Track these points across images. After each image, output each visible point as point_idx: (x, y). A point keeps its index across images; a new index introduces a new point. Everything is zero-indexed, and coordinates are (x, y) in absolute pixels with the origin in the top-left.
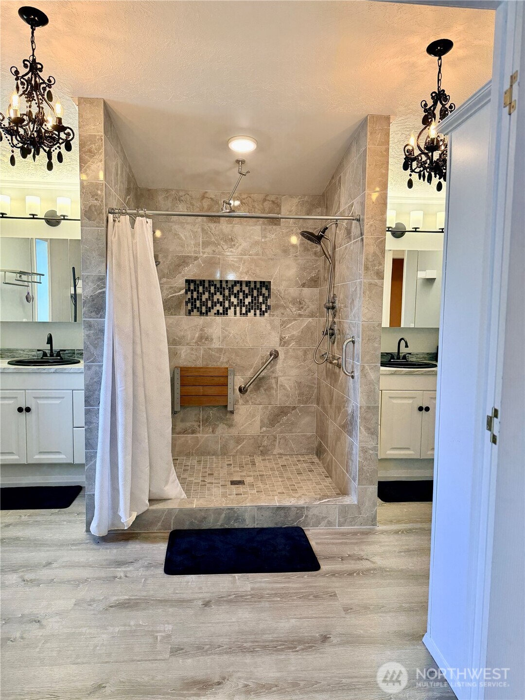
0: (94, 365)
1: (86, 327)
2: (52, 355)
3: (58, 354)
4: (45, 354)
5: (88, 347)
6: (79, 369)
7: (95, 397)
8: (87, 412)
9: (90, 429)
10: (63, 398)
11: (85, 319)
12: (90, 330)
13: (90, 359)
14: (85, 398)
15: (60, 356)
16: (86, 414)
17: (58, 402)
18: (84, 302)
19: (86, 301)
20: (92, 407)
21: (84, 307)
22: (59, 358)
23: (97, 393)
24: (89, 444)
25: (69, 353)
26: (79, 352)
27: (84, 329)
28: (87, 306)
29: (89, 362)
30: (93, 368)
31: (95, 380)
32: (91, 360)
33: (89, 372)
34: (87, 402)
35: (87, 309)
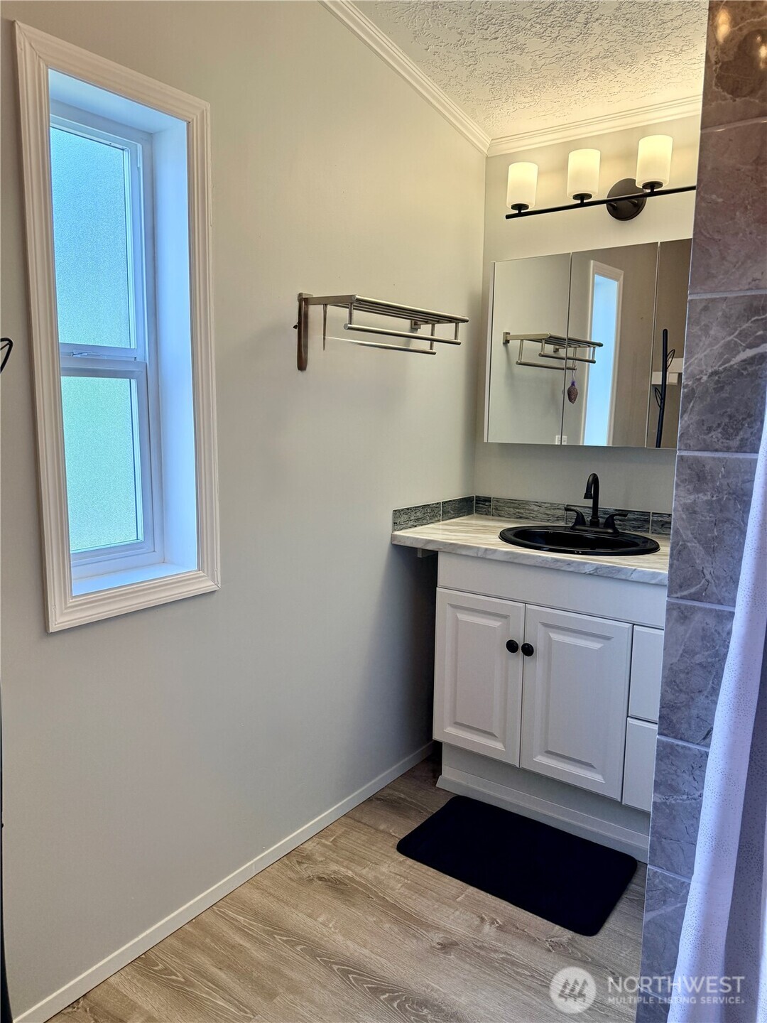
0: (700, 609)
1: (684, 481)
2: (595, 523)
3: (610, 522)
4: (580, 519)
5: (684, 547)
6: (654, 575)
7: (694, 712)
8: (665, 754)
9: (671, 807)
10: (608, 638)
11: (684, 453)
12: (697, 490)
13: (689, 586)
14: (662, 707)
15: (612, 525)
16: (660, 758)
17: (595, 645)
18: (686, 396)
19: (693, 391)
20: (680, 743)
21: (684, 412)
22: (610, 531)
23: (701, 699)
24: (663, 850)
25: (635, 520)
26: (660, 519)
27: (678, 485)
28: (696, 409)
29: (682, 598)
30: (698, 617)
31: (699, 658)
32: (693, 590)
33: (681, 629)
34: (667, 723)
35: (695, 418)
